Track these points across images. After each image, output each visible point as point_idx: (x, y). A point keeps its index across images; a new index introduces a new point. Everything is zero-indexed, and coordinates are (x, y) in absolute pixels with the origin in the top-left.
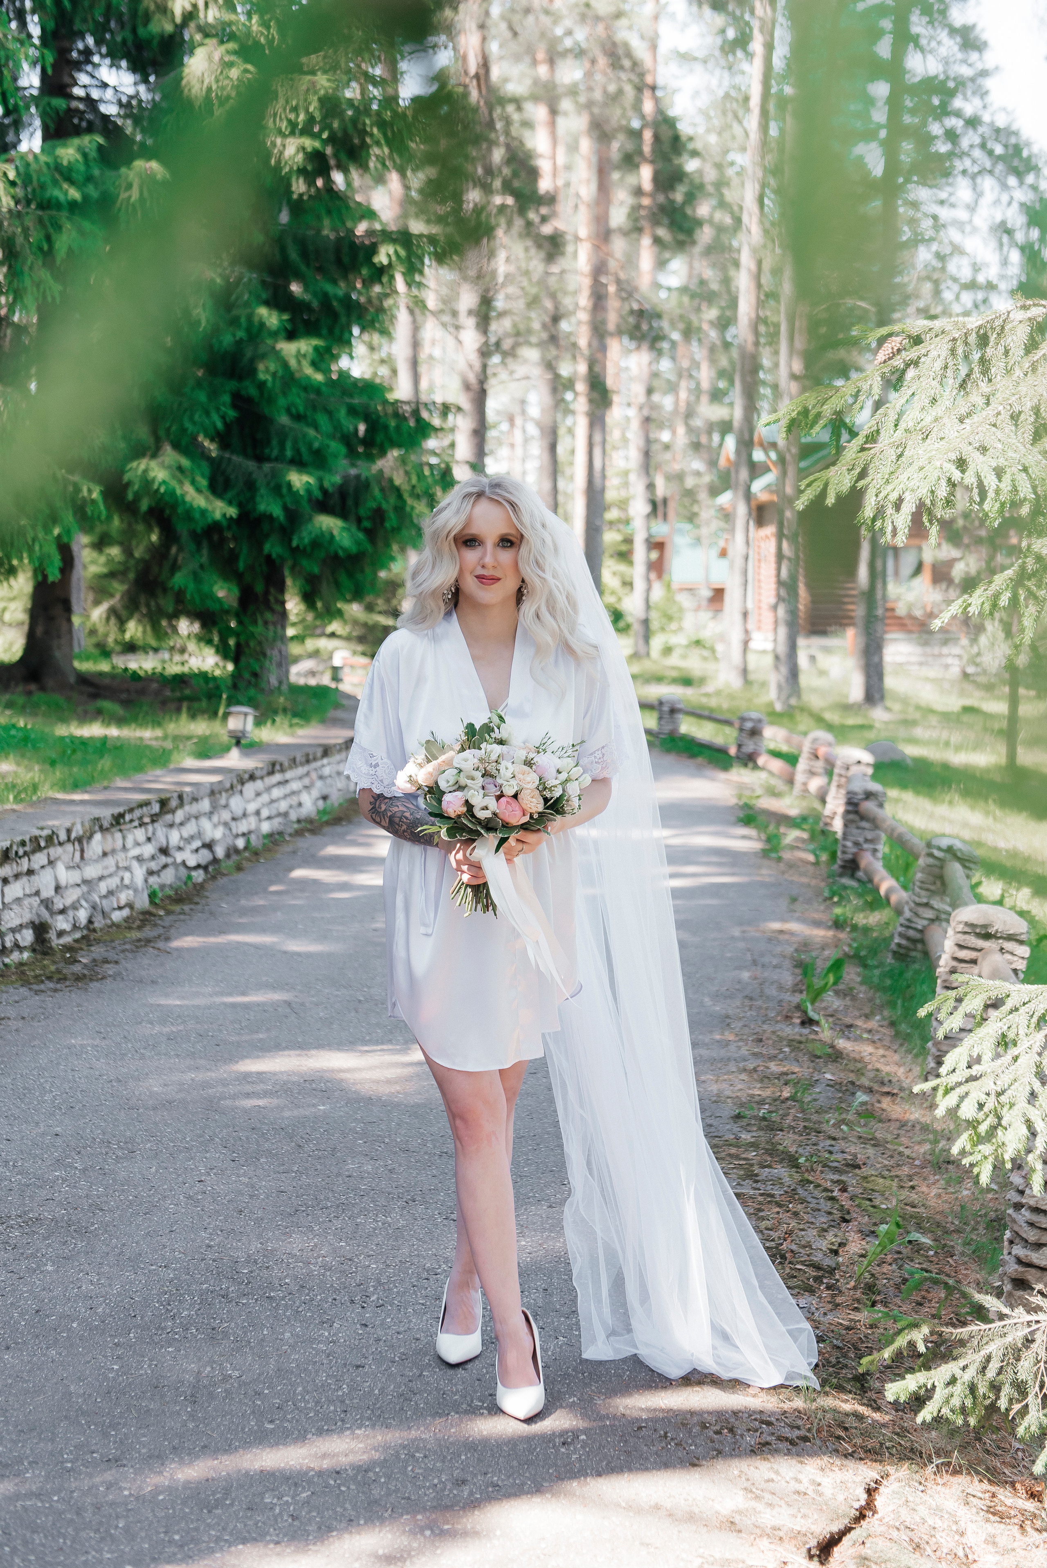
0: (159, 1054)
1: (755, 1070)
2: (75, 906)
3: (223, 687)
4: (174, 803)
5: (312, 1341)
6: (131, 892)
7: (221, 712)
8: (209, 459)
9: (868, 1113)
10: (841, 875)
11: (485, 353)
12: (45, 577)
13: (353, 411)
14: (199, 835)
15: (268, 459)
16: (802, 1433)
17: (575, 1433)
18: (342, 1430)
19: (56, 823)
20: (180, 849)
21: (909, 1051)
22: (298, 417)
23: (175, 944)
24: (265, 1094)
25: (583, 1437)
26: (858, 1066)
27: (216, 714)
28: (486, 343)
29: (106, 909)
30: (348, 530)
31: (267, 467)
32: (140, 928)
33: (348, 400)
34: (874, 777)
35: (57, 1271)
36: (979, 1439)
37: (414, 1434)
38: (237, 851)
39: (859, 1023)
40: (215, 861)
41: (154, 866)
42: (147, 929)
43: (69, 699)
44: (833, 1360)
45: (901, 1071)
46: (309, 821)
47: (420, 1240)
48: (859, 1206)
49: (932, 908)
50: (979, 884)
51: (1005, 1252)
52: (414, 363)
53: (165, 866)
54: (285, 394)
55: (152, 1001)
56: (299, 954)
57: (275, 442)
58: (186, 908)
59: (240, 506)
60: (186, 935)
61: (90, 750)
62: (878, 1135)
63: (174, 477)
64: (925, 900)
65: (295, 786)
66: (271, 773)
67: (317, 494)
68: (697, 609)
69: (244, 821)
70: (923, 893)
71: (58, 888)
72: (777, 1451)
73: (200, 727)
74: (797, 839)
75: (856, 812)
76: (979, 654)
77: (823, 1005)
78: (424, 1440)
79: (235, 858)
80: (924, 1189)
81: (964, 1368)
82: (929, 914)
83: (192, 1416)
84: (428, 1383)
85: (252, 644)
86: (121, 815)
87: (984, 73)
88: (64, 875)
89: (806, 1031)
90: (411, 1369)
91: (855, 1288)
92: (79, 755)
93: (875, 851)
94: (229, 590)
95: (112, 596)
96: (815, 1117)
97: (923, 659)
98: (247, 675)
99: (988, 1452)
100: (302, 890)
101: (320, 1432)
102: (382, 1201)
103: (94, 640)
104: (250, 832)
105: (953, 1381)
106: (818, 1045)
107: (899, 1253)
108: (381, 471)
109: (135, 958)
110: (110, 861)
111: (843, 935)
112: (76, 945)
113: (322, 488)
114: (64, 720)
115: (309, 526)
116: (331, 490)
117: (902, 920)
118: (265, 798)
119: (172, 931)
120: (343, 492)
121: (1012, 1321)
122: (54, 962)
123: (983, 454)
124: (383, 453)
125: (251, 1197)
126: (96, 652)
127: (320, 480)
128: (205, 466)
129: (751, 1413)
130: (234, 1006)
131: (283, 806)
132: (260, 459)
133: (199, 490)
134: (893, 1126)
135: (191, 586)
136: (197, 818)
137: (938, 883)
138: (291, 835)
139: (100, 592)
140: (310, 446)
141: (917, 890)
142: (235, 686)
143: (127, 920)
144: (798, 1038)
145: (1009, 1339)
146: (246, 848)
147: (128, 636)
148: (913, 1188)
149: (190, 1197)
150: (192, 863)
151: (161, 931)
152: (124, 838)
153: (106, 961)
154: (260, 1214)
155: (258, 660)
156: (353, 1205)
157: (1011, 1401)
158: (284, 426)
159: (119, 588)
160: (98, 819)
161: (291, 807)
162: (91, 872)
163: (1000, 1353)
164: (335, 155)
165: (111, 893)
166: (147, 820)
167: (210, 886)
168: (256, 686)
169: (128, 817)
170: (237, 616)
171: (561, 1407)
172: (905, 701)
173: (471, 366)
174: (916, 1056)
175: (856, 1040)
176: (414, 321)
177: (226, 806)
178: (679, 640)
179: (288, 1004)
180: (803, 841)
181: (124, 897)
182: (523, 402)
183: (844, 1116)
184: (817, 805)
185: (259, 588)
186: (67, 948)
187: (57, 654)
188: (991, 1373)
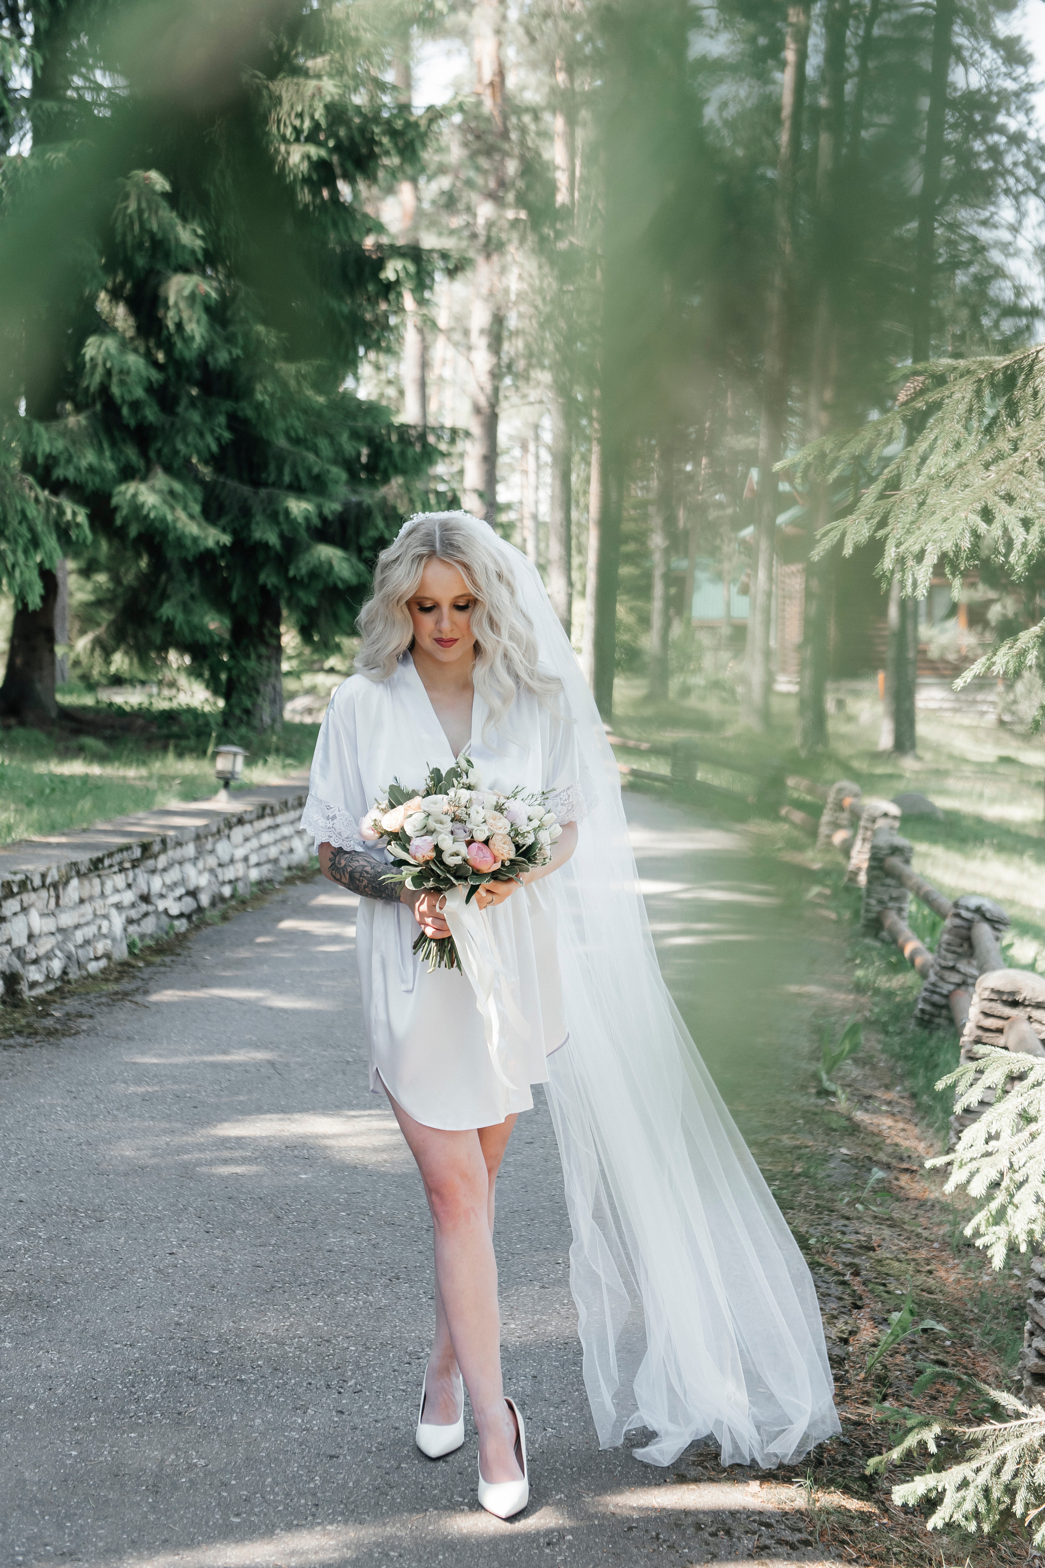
0: (133, 1116)
1: (766, 1143)
2: (49, 956)
3: (213, 725)
4: (156, 848)
5: (284, 1428)
6: (109, 942)
7: (210, 750)
8: (201, 482)
9: (885, 1190)
10: (864, 935)
11: (496, 375)
12: (25, 605)
13: (355, 435)
14: (183, 881)
15: (265, 485)
16: (804, 1536)
17: (561, 1533)
18: (313, 1525)
19: (30, 867)
20: (162, 896)
21: (930, 1125)
22: (297, 441)
23: (154, 998)
24: (244, 1161)
25: (569, 1537)
26: (876, 1141)
27: (204, 752)
28: (498, 365)
29: (82, 959)
30: (348, 560)
31: (263, 492)
32: (117, 980)
33: (350, 423)
34: (901, 830)
35: (15, 1348)
36: (993, 1546)
37: (389, 1530)
38: (223, 899)
39: (879, 1094)
40: (200, 909)
41: (134, 914)
42: (125, 981)
43: (49, 734)
44: (839, 1458)
45: (921, 1147)
46: (301, 868)
47: (402, 1321)
48: (872, 1291)
49: (959, 972)
50: (1010, 946)
51: (1026, 1344)
52: (423, 385)
53: (146, 915)
54: (284, 417)
55: (127, 1059)
56: (284, 1011)
57: (272, 467)
58: (167, 959)
59: (235, 533)
60: (166, 988)
61: (70, 789)
62: (895, 1215)
63: (165, 501)
64: (951, 964)
65: (286, 831)
66: (261, 817)
67: (316, 521)
68: (716, 649)
69: (231, 868)
70: (950, 956)
71: (31, 937)
72: (776, 1556)
73: (189, 766)
74: (819, 895)
75: (881, 868)
76: (1015, 702)
77: (841, 1074)
78: (400, 1538)
79: (220, 906)
80: (943, 1274)
81: (978, 1470)
82: (956, 978)
83: (153, 1508)
84: (406, 1476)
85: (244, 679)
86: (100, 860)
87: (1030, 88)
88: (37, 923)
89: (822, 1102)
90: (388, 1461)
91: (865, 1380)
92: (58, 795)
93: (900, 910)
94: (221, 621)
95: (98, 625)
96: (828, 1195)
97: (957, 705)
98: (238, 712)
99: (1002, 1559)
100: (291, 943)
101: (289, 1527)
102: (364, 1278)
103: (79, 671)
104: (237, 880)
105: (964, 1484)
106: (834, 1117)
107: (914, 1342)
108: (384, 499)
109: (111, 1013)
110: (87, 908)
111: (863, 1000)
112: (49, 998)
113: (321, 515)
114: (44, 757)
115: (307, 557)
116: (330, 517)
117: (926, 984)
118: (254, 843)
119: (152, 984)
120: (343, 519)
121: (1029, 1420)
122: (25, 1016)
123: (1010, 505)
124: (386, 480)
125: (225, 1271)
126: (81, 685)
127: (319, 507)
128: (198, 492)
129: (749, 1514)
130: (214, 1065)
131: (273, 852)
132: (257, 484)
133: (191, 517)
134: (912, 1204)
135: (180, 618)
136: (181, 863)
137: (966, 945)
138: (280, 883)
139: (86, 620)
140: (309, 470)
141: (943, 952)
142: (226, 724)
143: (103, 971)
144: (813, 1109)
145: (1025, 1440)
146: (233, 896)
147: (113, 669)
148: (930, 1272)
149: (160, 1271)
150: (174, 911)
151: (139, 983)
152: (103, 884)
153: (80, 1015)
154: (234, 1290)
155: (250, 696)
156: (334, 1282)
157: (1027, 1506)
158: (282, 449)
159: (106, 616)
160: (75, 864)
161: (282, 853)
162: (66, 919)
163: (1017, 1455)
164: (342, 165)
165: (87, 942)
166: (127, 865)
167: (193, 936)
168: (248, 724)
169: (107, 862)
170: (230, 649)
171: (547, 1504)
172: (937, 749)
173: (482, 389)
174: (938, 1130)
175: (874, 1112)
176: (423, 340)
177: (212, 852)
178: (698, 680)
179: (272, 1064)
180: (825, 897)
181: (101, 947)
182: (537, 427)
183: (859, 1194)
184: (841, 859)
185: (253, 620)
186: (40, 1000)
187: (39, 687)
188: (1006, 1475)
